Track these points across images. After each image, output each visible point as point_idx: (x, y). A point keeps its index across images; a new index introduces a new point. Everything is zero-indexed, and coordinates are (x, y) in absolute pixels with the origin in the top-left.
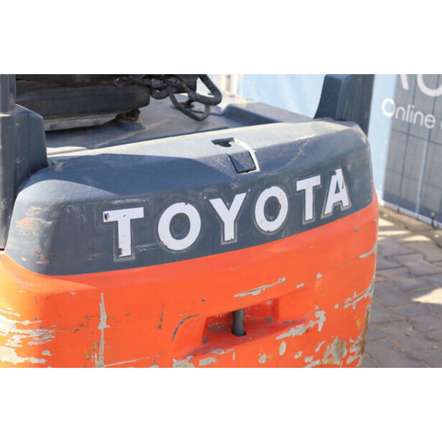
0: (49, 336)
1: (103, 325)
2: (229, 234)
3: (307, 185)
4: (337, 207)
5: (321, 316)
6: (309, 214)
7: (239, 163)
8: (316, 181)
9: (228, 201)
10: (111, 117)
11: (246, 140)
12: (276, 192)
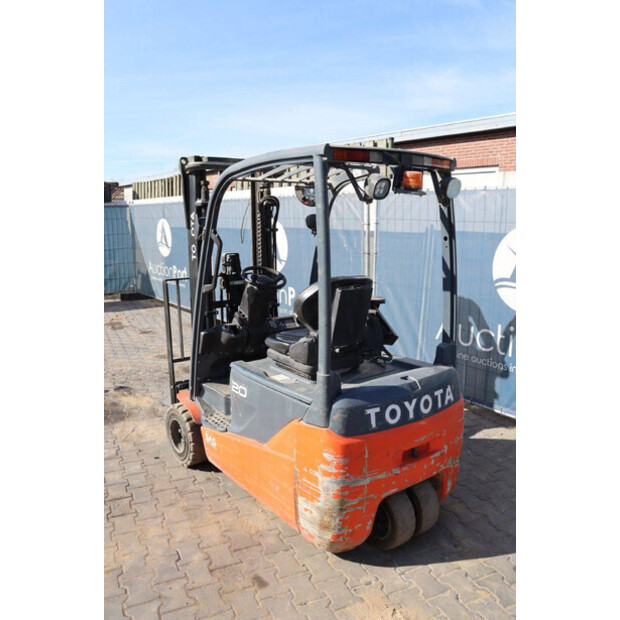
0: (347, 460)
1: (367, 456)
2: (411, 416)
3: (438, 393)
4: (449, 401)
5: (446, 447)
6: (440, 405)
7: (413, 386)
8: (441, 391)
9: (410, 403)
10: (349, 369)
11: (413, 376)
12: (427, 397)
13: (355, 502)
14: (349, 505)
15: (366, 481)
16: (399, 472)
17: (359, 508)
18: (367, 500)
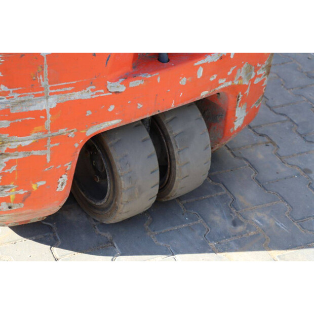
13: (27, 141)
14: (14, 145)
15: (48, 104)
16: (122, 89)
17: (36, 153)
18: (54, 139)
